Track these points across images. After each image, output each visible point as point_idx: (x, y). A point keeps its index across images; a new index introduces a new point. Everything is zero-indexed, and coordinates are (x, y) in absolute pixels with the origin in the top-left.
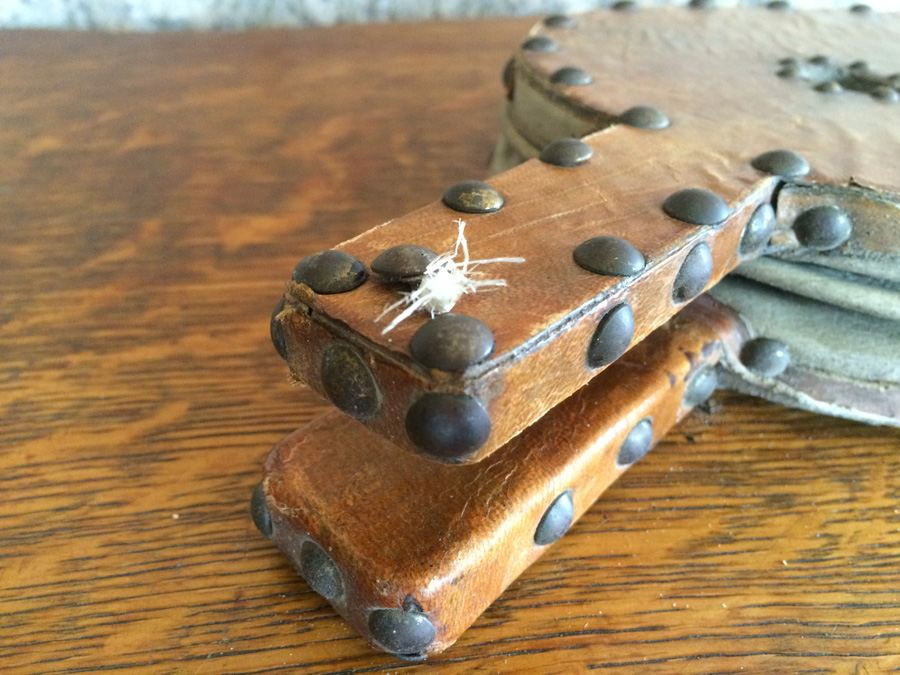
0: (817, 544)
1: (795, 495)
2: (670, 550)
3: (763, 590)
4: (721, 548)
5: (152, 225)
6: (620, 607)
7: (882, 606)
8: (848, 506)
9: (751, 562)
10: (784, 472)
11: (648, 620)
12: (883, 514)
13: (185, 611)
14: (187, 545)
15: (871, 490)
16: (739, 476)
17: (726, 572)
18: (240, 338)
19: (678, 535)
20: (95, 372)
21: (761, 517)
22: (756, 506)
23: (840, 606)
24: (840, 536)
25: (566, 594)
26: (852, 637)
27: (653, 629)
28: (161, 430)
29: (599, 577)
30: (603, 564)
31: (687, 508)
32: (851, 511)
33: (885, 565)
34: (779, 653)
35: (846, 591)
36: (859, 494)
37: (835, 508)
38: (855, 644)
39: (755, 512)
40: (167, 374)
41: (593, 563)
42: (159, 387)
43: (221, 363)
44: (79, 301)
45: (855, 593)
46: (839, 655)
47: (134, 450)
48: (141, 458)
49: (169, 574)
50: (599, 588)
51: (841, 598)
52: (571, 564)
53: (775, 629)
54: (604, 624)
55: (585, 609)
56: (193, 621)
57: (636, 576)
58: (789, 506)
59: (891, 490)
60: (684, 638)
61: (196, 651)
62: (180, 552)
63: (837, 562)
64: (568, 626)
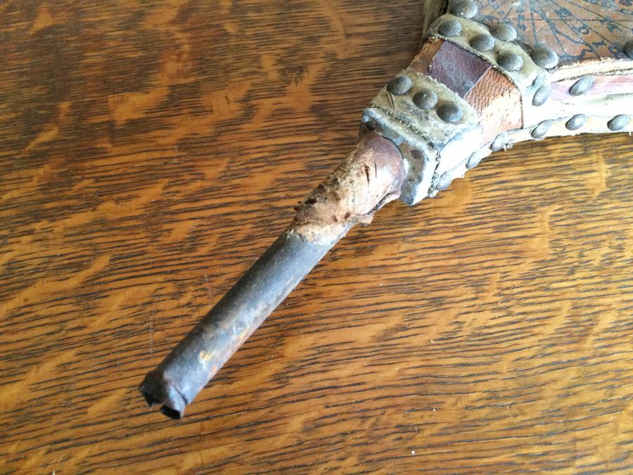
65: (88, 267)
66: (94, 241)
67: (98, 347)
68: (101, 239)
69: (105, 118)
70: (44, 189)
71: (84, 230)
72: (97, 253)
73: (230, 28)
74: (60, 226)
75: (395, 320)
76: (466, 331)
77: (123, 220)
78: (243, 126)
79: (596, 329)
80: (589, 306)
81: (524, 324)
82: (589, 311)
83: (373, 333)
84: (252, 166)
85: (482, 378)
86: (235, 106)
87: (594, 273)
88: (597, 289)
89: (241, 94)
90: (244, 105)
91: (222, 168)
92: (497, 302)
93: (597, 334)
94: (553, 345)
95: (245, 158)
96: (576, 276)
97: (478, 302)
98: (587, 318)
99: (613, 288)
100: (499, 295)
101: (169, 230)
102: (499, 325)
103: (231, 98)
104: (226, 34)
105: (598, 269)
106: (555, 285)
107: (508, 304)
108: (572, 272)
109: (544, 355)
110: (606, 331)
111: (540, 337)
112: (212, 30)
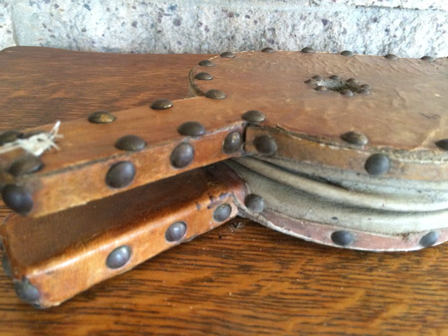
0: (250, 288)
1: (254, 266)
2: (182, 281)
3: (212, 304)
4: (205, 283)
7: (265, 319)
8: (276, 274)
9: (215, 291)
10: (255, 256)
11: (153, 309)
12: (291, 280)
15: (292, 269)
16: (233, 255)
17: (201, 294)
21: (232, 273)
22: (233, 268)
23: (244, 316)
24: (264, 286)
25: (124, 293)
26: (242, 330)
27: (154, 312)
29: (143, 288)
30: (148, 283)
31: (200, 266)
32: (276, 276)
33: (278, 302)
34: (204, 331)
35: (251, 310)
36: (284, 270)
39: (231, 271)
41: (144, 282)
45: (255, 311)
50: (140, 293)
51: (247, 312)
52: (134, 281)
53: (208, 321)
54: (133, 307)
55: (128, 300)
57: (160, 290)
58: (248, 271)
59: (301, 271)
63: (256, 297)
64: (117, 306)
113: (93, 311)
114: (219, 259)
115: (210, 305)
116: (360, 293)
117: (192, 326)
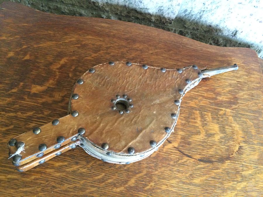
0: (76, 170)
1: (79, 162)
4: (65, 167)
5: (22, 84)
6: (48, 170)
7: (76, 180)
8: (84, 166)
9: (67, 170)
13: (3, 157)
14: (6, 148)
15: (89, 165)
16: (75, 158)
18: (25, 115)
19: (61, 164)
20: (4, 116)
21: (73, 164)
22: (74, 163)
23: (72, 178)
25: (44, 167)
26: (70, 182)
27: (50, 174)
28: (9, 129)
29: (49, 167)
30: (50, 165)
33: (81, 175)
34: (61, 181)
37: (83, 166)
38: (70, 183)
39: (73, 163)
40: (13, 119)
41: (49, 165)
42: (11, 122)
43: (21, 119)
44: (6, 100)
46: (67, 183)
47: (5, 132)
48: (6, 134)
49: (3, 152)
50: (48, 168)
51: (73, 177)
54: (45, 172)
56: (4, 158)
57: (53, 168)
58: (77, 164)
60: (52, 176)
61: (3, 162)
62: (6, 149)
63: (76, 173)
64: (41, 171)
65: (8, 127)
66: (13, 121)
67: (3, 146)
68: (14, 121)
69: (29, 90)
70: (8, 104)
71: (12, 118)
72: (12, 124)
73: (70, 75)
74: (7, 114)
75: (66, 163)
76: (79, 171)
77: (20, 118)
78: (59, 103)
79: (106, 182)
80: (108, 176)
81: (92, 175)
82: (108, 177)
83: (59, 165)
84: (56, 115)
85: (76, 183)
86: (60, 98)
87: (115, 169)
88: (113, 173)
89: (63, 95)
90: (62, 98)
91: (48, 113)
92: (89, 168)
93: (106, 183)
94: (94, 182)
95: (55, 112)
96: (111, 168)
97: (86, 166)
98: (106, 179)
99: (117, 174)
100: (91, 166)
101: (29, 124)
102: (87, 173)
103: (60, 95)
104: (69, 77)
105: (117, 169)
106: (104, 169)
107: (91, 169)
108: (110, 167)
109: (92, 183)
110: (108, 183)
111: (94, 179)
112: (66, 74)
113: (36, 172)
114: (70, 159)
115: (64, 174)
116: (104, 174)
117: (58, 179)
